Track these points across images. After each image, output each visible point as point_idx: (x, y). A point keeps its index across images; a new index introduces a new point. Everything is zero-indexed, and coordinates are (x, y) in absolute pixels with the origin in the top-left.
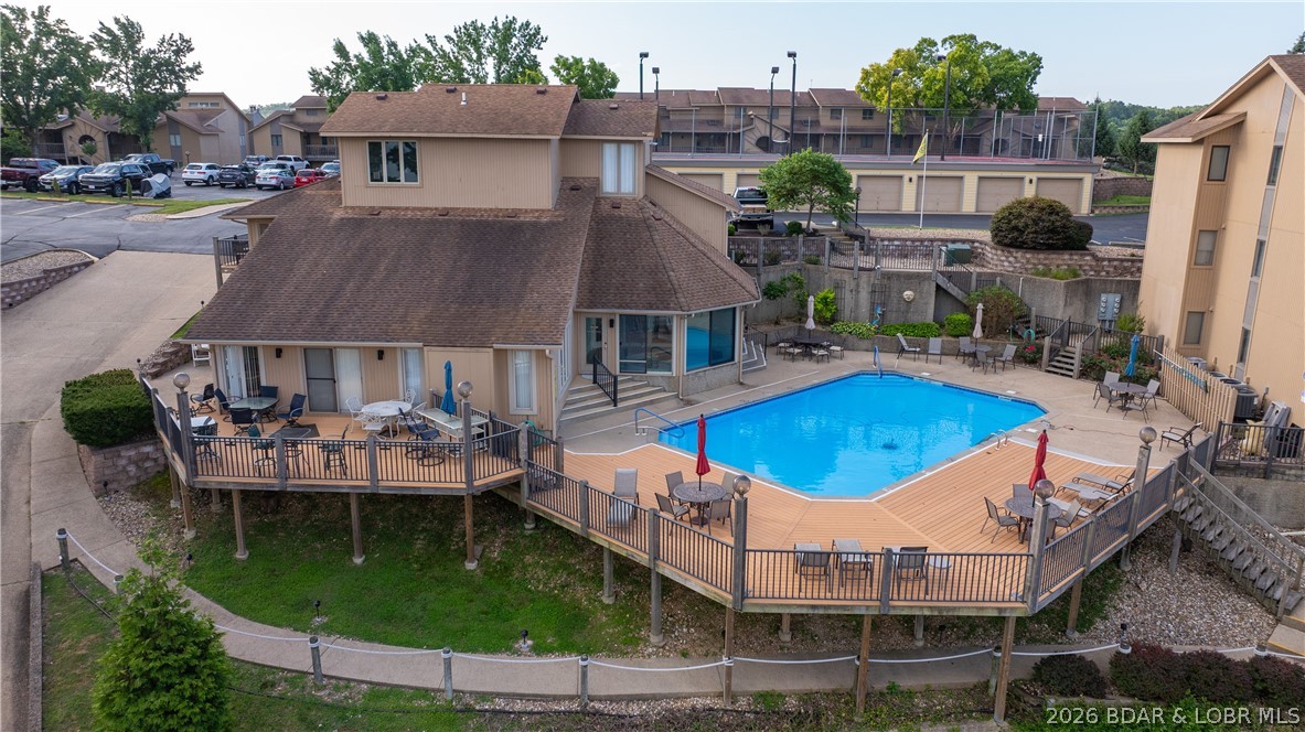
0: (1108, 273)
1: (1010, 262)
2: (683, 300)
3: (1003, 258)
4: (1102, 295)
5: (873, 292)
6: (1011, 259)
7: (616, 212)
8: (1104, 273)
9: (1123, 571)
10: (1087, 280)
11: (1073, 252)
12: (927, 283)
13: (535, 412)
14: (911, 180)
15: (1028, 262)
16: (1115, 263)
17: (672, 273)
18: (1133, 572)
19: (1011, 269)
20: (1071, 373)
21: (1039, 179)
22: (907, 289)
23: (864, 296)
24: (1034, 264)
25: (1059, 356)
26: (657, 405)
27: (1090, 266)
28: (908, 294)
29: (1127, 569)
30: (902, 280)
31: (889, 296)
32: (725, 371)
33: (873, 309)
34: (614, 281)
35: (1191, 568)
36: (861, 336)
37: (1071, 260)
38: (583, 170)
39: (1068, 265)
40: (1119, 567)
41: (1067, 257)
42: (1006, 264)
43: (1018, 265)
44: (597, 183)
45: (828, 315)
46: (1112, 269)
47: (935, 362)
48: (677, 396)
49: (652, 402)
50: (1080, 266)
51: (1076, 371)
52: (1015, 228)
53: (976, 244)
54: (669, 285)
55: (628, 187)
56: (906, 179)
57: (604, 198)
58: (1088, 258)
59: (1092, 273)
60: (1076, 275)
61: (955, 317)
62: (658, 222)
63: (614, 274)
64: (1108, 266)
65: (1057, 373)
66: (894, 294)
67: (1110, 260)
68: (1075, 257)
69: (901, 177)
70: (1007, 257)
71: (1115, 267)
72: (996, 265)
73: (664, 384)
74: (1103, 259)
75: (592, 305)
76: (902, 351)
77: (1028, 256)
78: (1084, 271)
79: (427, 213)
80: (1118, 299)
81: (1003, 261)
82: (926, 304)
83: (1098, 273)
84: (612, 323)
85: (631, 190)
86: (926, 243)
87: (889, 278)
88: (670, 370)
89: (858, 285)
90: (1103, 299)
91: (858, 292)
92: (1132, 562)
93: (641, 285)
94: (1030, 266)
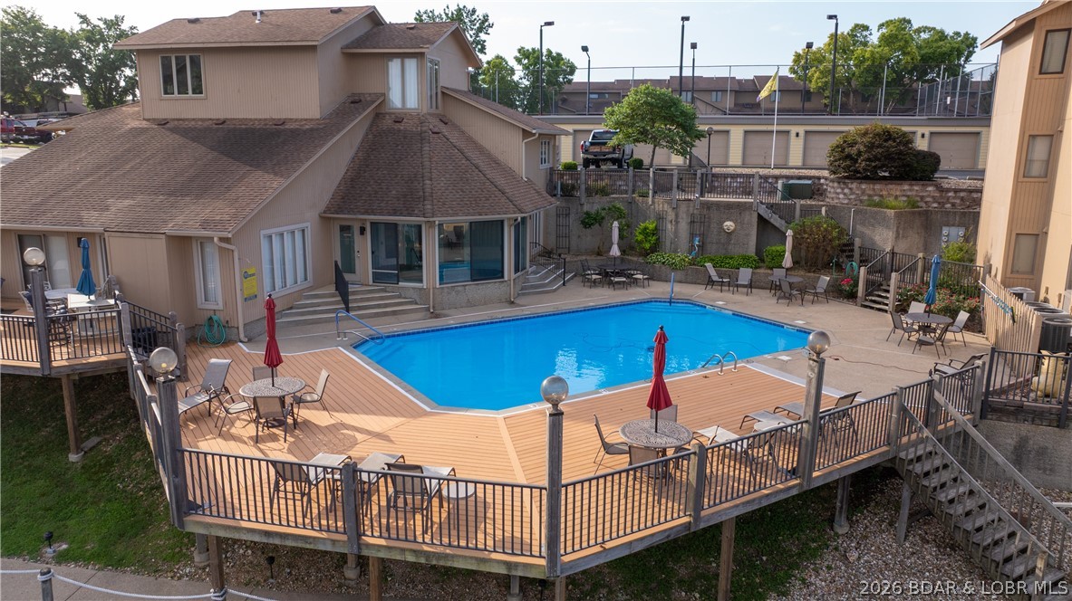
0: (953, 205)
1: (845, 194)
2: (429, 207)
3: (839, 190)
4: (944, 228)
5: (692, 222)
6: (846, 191)
7: (397, 126)
8: (949, 205)
9: (836, 534)
10: (927, 212)
11: (913, 182)
12: (748, 213)
13: (221, 306)
14: (797, 135)
15: (863, 192)
16: (962, 194)
17: (428, 182)
18: (849, 536)
19: (846, 202)
20: (886, 308)
21: (932, 133)
22: (728, 219)
23: (684, 226)
24: (870, 196)
25: (880, 290)
26: (399, 316)
27: (933, 197)
28: (729, 225)
29: (840, 531)
30: (722, 209)
31: (709, 226)
32: (490, 288)
33: (691, 240)
34: (369, 188)
35: (929, 538)
36: (674, 267)
37: (910, 190)
38: (368, 86)
39: (908, 196)
40: (832, 529)
41: (906, 187)
42: (841, 196)
43: (852, 197)
44: (383, 98)
45: (647, 246)
46: (958, 201)
47: (742, 293)
48: (428, 309)
49: (394, 313)
50: (922, 197)
51: (891, 305)
52: (849, 157)
53: (822, 181)
54: (421, 193)
55: (412, 102)
56: (793, 134)
57: (390, 114)
58: (930, 189)
59: (935, 205)
60: (914, 207)
61: (774, 248)
62: (435, 136)
63: (372, 182)
64: (954, 198)
65: (872, 308)
66: (714, 225)
67: (956, 191)
68: (916, 188)
69: (788, 132)
70: (843, 189)
71: (962, 199)
72: (833, 198)
73: (415, 296)
74: (948, 190)
75: (340, 210)
76: (710, 282)
77: (863, 186)
78: (926, 203)
79: (207, 123)
80: (961, 233)
81: (838, 194)
82: (747, 235)
83: (942, 204)
84: (363, 231)
85: (417, 106)
86: (770, 181)
87: (709, 208)
88: (421, 281)
89: (677, 216)
90: (945, 231)
91: (677, 222)
92: (852, 523)
93: (394, 192)
94: (866, 198)
